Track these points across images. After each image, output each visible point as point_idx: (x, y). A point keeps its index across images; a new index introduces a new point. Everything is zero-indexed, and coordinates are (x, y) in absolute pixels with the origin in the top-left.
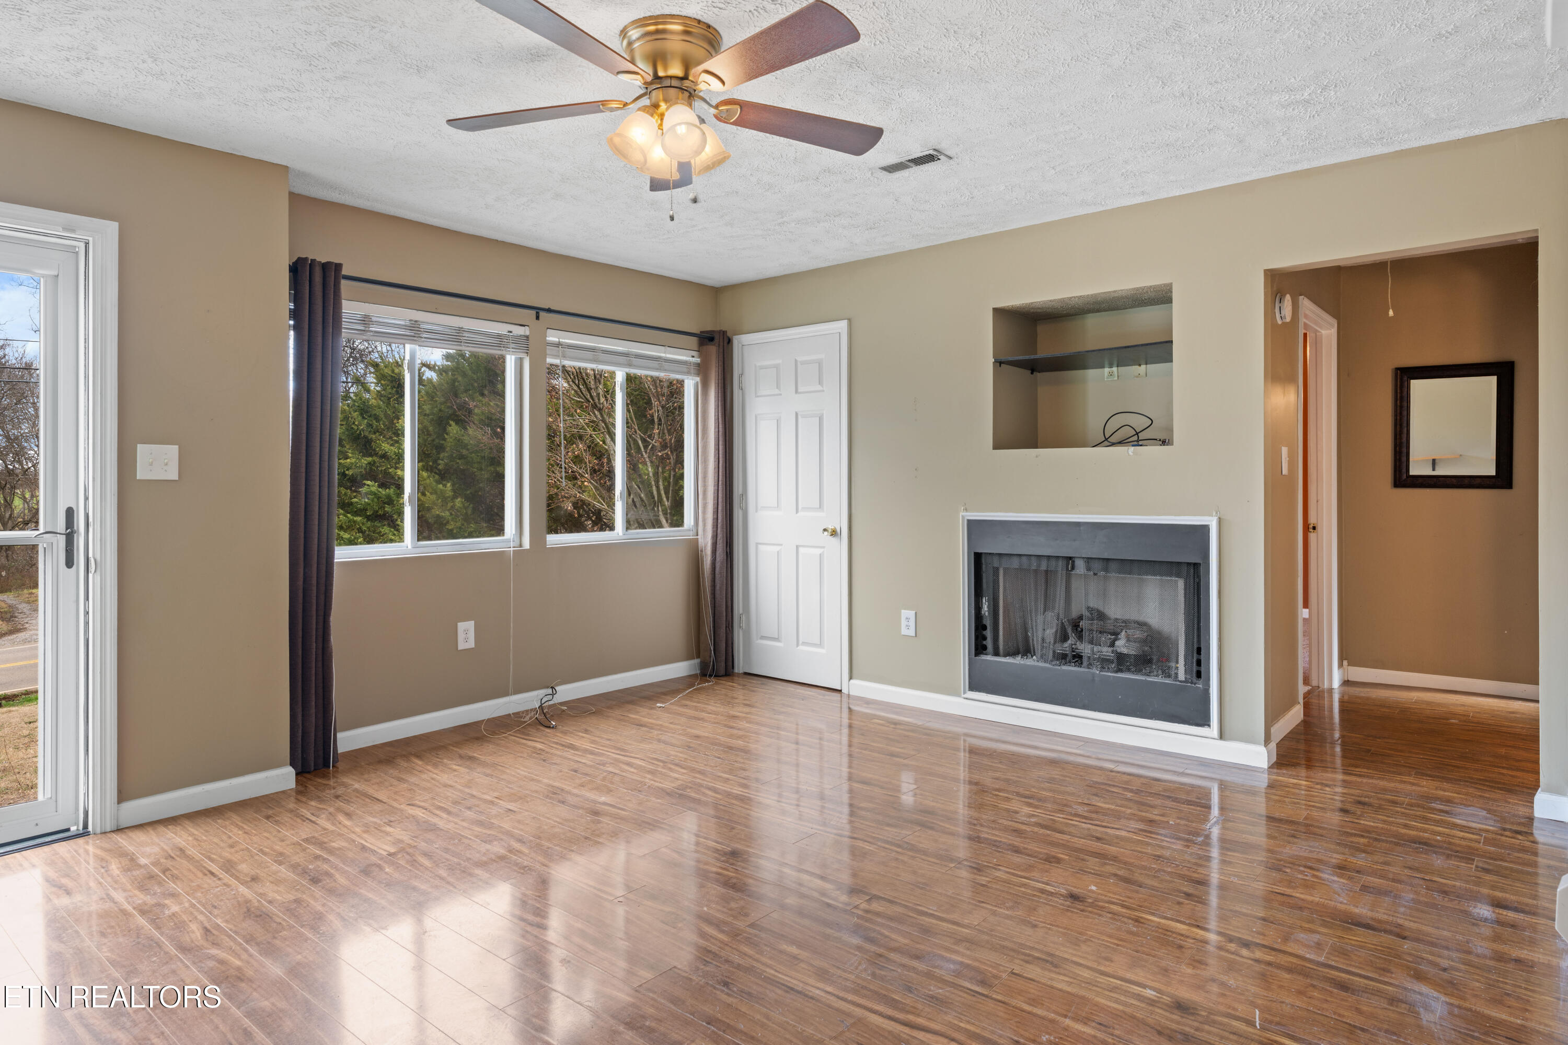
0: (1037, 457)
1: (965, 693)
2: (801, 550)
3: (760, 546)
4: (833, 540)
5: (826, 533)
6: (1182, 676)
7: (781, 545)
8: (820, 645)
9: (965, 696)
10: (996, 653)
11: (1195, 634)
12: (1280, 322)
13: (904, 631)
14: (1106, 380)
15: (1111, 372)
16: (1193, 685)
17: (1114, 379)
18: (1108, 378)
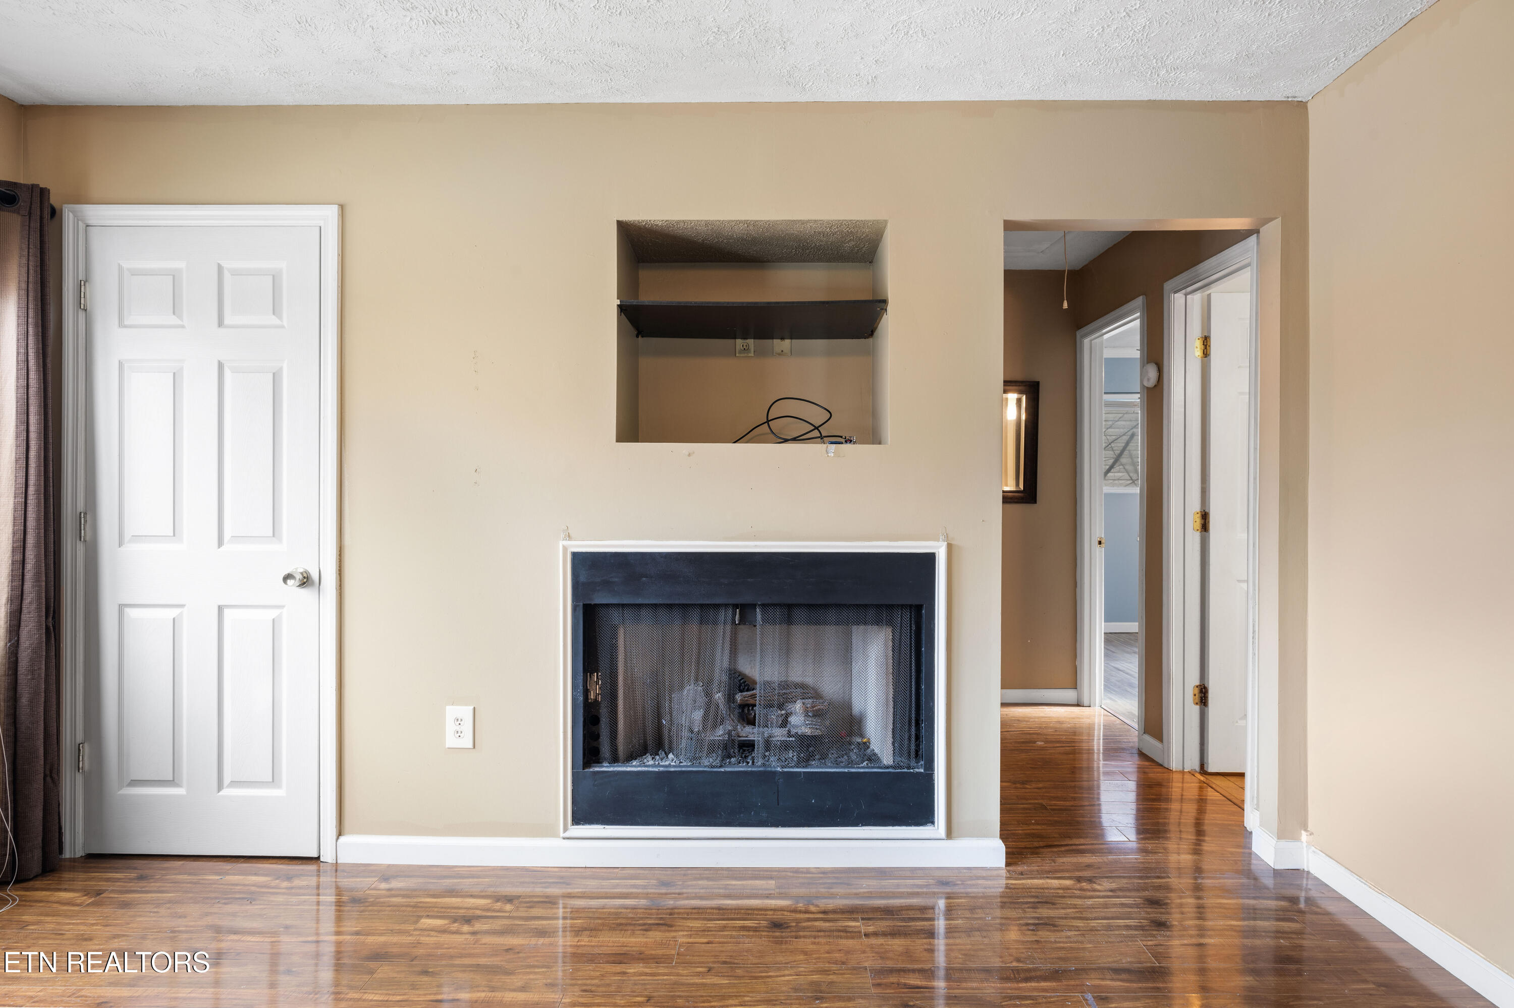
0: (689, 455)
1: (566, 829)
2: (227, 612)
3: (128, 610)
4: (305, 593)
5: (290, 582)
7: (182, 606)
8: (274, 781)
9: (567, 834)
10: (615, 760)
13: (451, 741)
14: (737, 355)
15: (745, 345)
16: (912, 771)
17: (750, 355)
18: (740, 353)
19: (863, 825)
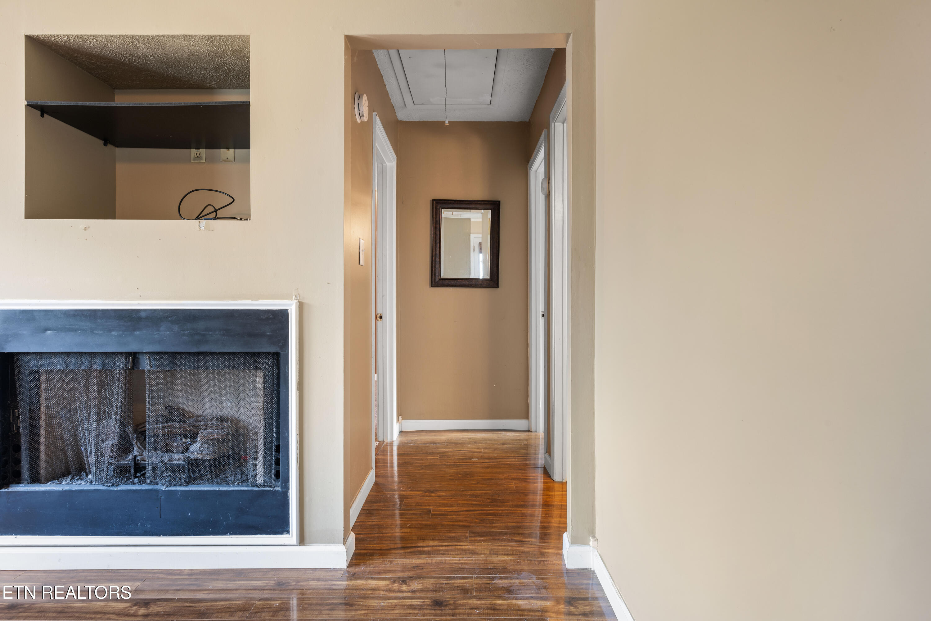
6: (260, 479)
10: (34, 481)
11: (274, 432)
12: (359, 121)
14: (192, 162)
15: (198, 153)
16: (272, 489)
17: (202, 161)
18: (194, 159)
19: (230, 534)
